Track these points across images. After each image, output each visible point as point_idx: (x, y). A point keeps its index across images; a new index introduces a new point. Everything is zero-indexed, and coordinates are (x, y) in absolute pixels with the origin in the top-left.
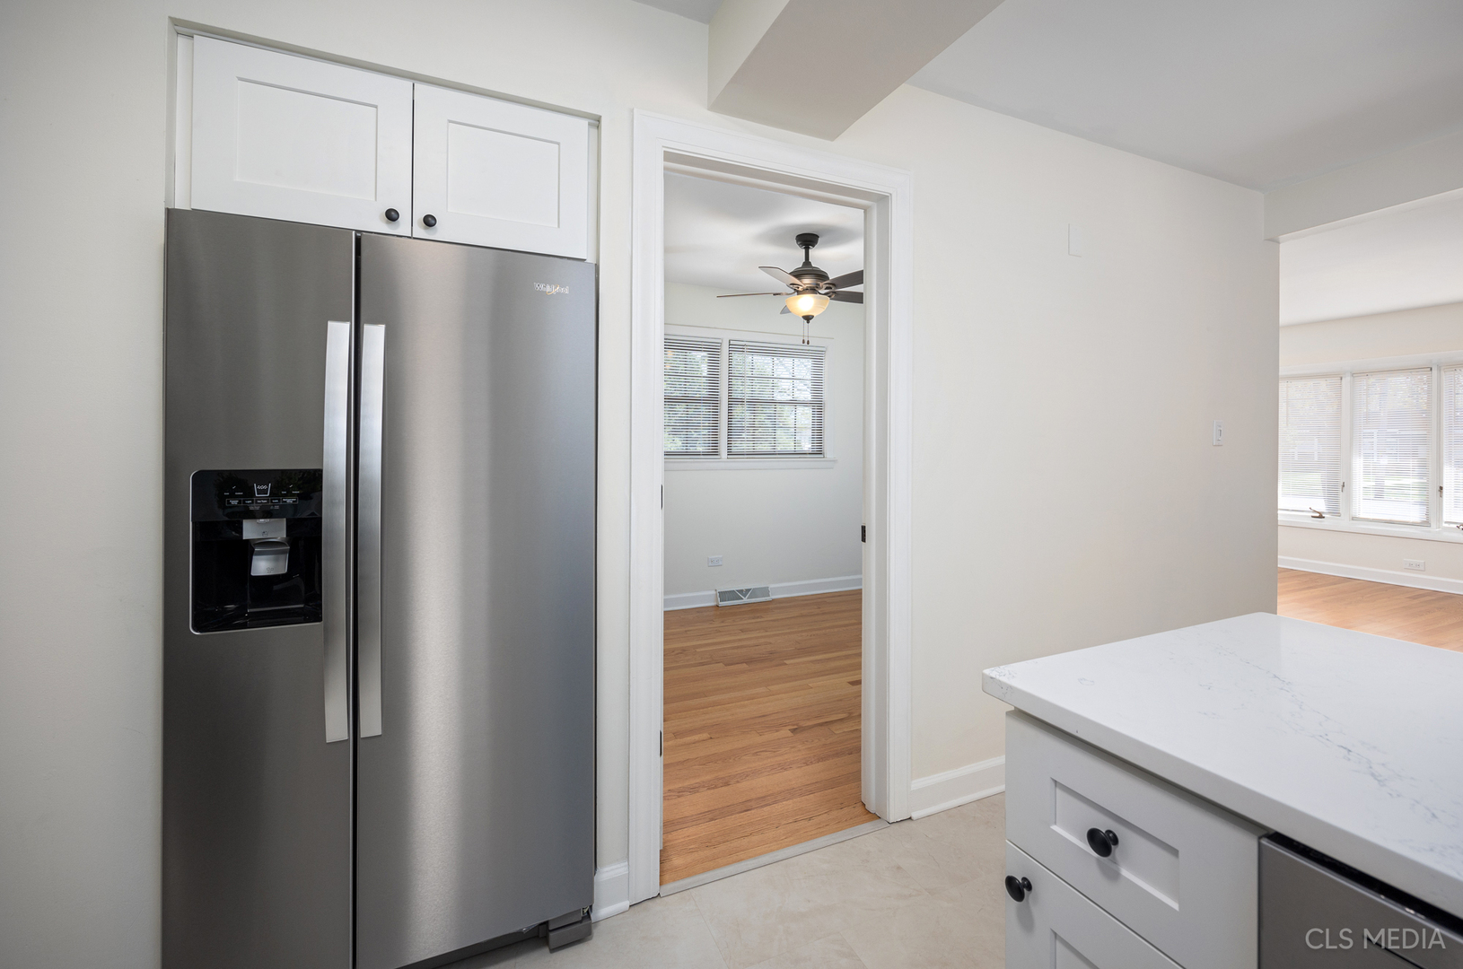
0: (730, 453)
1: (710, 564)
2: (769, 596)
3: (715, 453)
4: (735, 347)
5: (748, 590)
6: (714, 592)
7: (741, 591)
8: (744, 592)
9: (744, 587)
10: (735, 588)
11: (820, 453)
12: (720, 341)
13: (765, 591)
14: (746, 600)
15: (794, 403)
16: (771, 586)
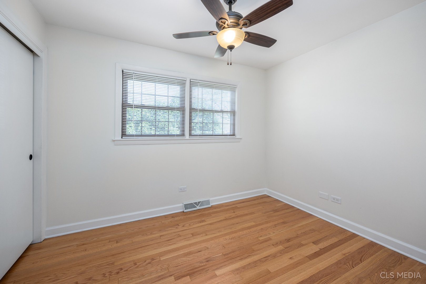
0: (190, 135)
1: (180, 191)
2: (210, 204)
3: (183, 135)
4: (193, 83)
5: (199, 202)
6: (182, 205)
7: (196, 203)
8: (197, 204)
9: (197, 201)
10: (193, 202)
11: (234, 135)
12: (185, 79)
13: (208, 202)
14: (198, 208)
15: (222, 112)
16: (211, 199)
